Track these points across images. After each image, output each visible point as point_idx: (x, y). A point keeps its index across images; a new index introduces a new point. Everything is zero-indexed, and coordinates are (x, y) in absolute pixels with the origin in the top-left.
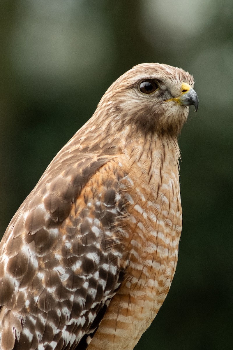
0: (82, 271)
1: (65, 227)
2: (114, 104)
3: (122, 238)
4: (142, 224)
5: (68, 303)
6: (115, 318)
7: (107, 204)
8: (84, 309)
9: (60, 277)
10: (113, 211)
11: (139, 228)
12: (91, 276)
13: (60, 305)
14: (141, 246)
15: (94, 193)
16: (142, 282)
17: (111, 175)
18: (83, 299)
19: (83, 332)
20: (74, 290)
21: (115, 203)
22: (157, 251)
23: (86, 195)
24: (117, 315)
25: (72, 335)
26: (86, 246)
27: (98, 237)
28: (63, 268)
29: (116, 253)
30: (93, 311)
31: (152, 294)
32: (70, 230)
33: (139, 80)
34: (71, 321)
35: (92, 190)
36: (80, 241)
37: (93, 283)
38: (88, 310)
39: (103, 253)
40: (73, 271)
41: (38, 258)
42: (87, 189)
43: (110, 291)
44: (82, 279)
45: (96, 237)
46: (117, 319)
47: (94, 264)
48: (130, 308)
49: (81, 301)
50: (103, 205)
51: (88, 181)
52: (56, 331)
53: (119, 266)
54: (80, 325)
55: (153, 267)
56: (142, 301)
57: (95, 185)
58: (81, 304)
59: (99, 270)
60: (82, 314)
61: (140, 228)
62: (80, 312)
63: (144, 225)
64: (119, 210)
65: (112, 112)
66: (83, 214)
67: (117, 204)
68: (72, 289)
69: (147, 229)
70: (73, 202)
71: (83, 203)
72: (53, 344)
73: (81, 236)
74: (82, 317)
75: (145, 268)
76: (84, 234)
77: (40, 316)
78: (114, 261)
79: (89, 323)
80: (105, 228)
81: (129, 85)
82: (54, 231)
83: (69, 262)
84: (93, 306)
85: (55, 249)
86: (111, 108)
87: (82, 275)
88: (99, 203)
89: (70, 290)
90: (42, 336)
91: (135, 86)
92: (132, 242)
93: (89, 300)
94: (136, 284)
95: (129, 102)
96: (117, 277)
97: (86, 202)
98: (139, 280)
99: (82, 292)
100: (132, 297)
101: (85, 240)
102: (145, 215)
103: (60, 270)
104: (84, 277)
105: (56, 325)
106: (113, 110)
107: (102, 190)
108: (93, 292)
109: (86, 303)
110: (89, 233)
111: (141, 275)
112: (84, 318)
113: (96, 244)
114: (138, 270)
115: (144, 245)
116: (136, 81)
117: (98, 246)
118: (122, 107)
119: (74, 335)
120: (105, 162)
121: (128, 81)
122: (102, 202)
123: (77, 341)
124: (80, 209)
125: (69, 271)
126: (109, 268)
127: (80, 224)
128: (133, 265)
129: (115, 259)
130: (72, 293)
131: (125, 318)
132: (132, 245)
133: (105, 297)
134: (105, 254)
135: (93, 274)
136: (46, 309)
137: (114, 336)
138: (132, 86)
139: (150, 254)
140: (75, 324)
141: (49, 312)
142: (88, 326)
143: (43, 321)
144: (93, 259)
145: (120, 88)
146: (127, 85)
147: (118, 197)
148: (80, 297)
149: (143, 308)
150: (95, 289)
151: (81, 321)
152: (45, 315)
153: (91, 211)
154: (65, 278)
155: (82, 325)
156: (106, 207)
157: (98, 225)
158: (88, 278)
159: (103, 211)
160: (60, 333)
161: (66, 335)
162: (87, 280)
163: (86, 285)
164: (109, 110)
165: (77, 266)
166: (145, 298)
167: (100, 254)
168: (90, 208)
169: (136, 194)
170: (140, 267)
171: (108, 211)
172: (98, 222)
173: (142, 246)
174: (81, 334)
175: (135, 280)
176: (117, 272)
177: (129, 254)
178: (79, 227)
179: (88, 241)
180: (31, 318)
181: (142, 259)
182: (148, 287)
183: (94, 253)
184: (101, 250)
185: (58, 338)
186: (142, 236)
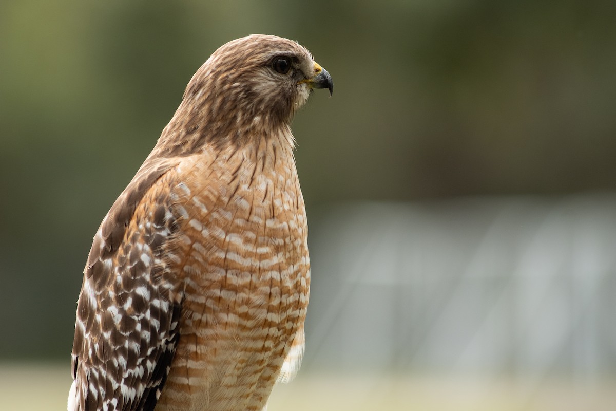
0: (133, 310)
1: (118, 256)
2: (244, 86)
3: (171, 265)
4: (200, 245)
5: (123, 351)
6: (184, 364)
7: (157, 225)
8: (140, 357)
9: (113, 318)
10: (164, 233)
11: (195, 250)
12: (142, 315)
13: (116, 354)
14: (200, 273)
15: (146, 212)
16: (208, 317)
17: (166, 187)
18: (137, 344)
19: (143, 386)
20: (128, 334)
21: (165, 223)
22: (226, 276)
23: (139, 215)
24: (186, 361)
25: (131, 389)
26: (134, 279)
27: (148, 267)
28: (116, 307)
29: (167, 285)
30: (151, 357)
31: (227, 331)
32: (121, 260)
33: (273, 56)
34: (127, 372)
35: (145, 207)
36: (129, 273)
37: (145, 324)
38: (144, 358)
39: (153, 286)
40: (125, 311)
41: (96, 296)
42: (141, 207)
43: (165, 332)
44: (134, 320)
45: (145, 267)
46: (186, 366)
47: (144, 301)
48: (199, 352)
49: (136, 346)
50: (153, 226)
51: (142, 197)
52: (115, 386)
53: (172, 301)
54: (138, 376)
55: (223, 297)
56: (214, 342)
57: (148, 202)
58: (136, 351)
59: (150, 307)
60: (138, 363)
61: (197, 249)
62: (136, 361)
63: (204, 246)
64: (169, 232)
65: (242, 98)
66: (134, 240)
67: (167, 224)
68: (125, 333)
69: (209, 250)
70: (127, 224)
71: (135, 224)
72: (114, 402)
73: (130, 267)
74: (139, 366)
75: (208, 300)
76: (133, 264)
77: (100, 367)
78: (165, 294)
79: (149, 373)
80: (154, 255)
81: (260, 62)
82: (108, 262)
83: (121, 300)
84: (149, 352)
85: (109, 284)
86: (241, 92)
87: (134, 315)
88: (149, 224)
89: (124, 334)
90: (105, 393)
91: (267, 64)
92: (186, 268)
93: (144, 346)
94: (200, 321)
95: (264, 85)
96: (170, 315)
97: (138, 223)
98: (202, 315)
99: (135, 336)
100: (199, 337)
101: (134, 272)
102: (206, 233)
103: (113, 309)
104: (136, 318)
105: (115, 379)
106: (243, 95)
107: (154, 207)
108: (147, 335)
109: (141, 349)
110: (138, 263)
111: (204, 308)
112: (141, 367)
113: (145, 276)
114: (198, 303)
115: (204, 271)
116: (269, 58)
117: (148, 277)
118: (257, 91)
119: (134, 390)
120: (164, 172)
121: (258, 57)
122: (152, 223)
123: (138, 396)
124: (132, 233)
125: (122, 311)
126: (160, 304)
127: (130, 252)
128: (190, 298)
129: (166, 291)
130: (125, 338)
131: (196, 363)
132: (186, 272)
133: (161, 340)
134: (156, 287)
135: (144, 313)
136: (105, 359)
137: (189, 386)
138: (263, 63)
139: (215, 281)
140: (133, 375)
141: (107, 363)
142: (149, 378)
143: (104, 373)
144: (143, 295)
145: (247, 66)
146: (257, 62)
147: (168, 216)
148: (134, 342)
149: (215, 350)
150: (149, 331)
151: (138, 371)
152: (104, 366)
153: (141, 235)
154: (118, 319)
155: (141, 375)
156: (156, 229)
157: (148, 252)
158: (140, 318)
159: (152, 234)
160: (119, 387)
161: (125, 390)
162: (139, 321)
163: (138, 327)
164: (237, 94)
165: (128, 304)
166: (216, 337)
167: (150, 288)
168: (140, 231)
169: (193, 205)
170: (202, 300)
171: (158, 233)
172: (147, 247)
173: (202, 273)
174: (141, 388)
175: (197, 316)
176: (170, 307)
177: (183, 284)
178: (129, 256)
179: (137, 272)
180: (94, 371)
181: (203, 289)
182: (219, 323)
183: (143, 287)
184: (150, 282)
185: (117, 393)
186: (200, 260)
